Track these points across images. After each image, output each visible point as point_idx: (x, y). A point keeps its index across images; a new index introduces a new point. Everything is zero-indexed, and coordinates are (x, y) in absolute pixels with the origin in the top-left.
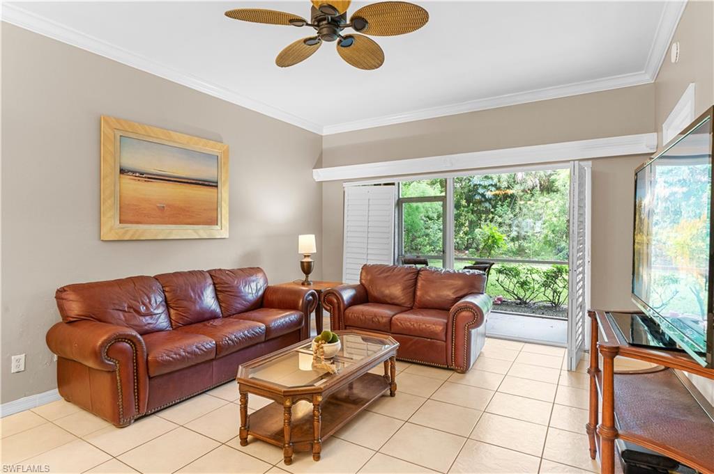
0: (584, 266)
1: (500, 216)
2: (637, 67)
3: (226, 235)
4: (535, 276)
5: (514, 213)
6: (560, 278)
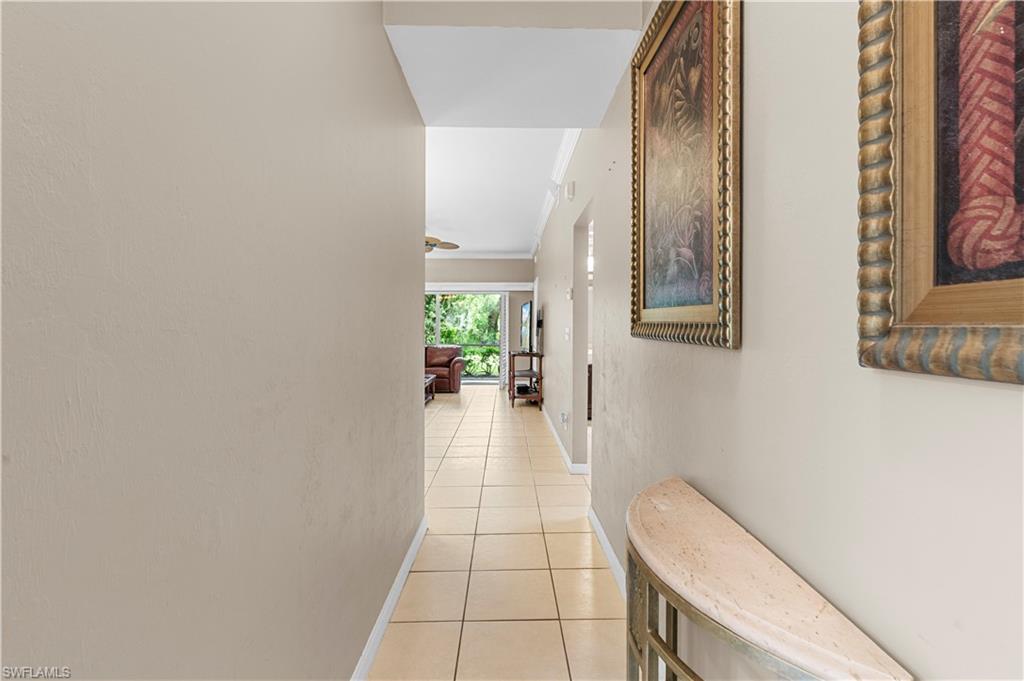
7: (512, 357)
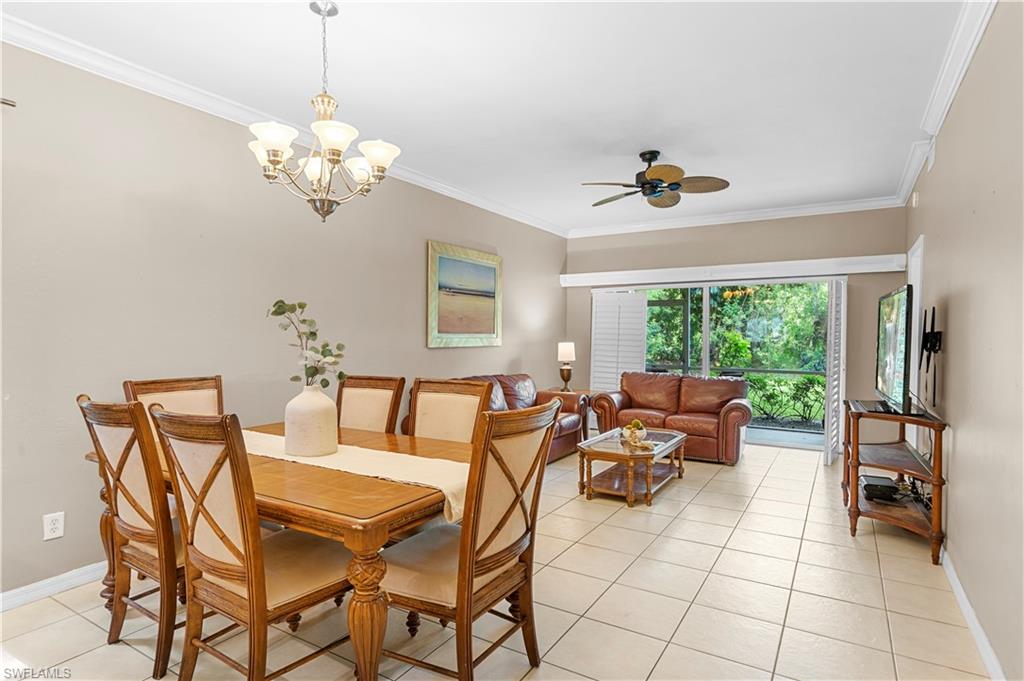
0: (839, 374)
1: (730, 317)
2: (892, 192)
3: (500, 344)
4: (785, 389)
5: (747, 313)
6: (811, 390)
7: (853, 419)
